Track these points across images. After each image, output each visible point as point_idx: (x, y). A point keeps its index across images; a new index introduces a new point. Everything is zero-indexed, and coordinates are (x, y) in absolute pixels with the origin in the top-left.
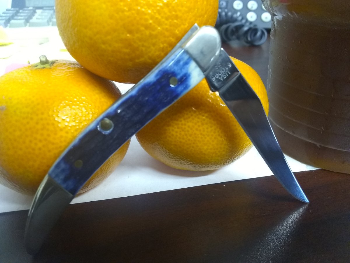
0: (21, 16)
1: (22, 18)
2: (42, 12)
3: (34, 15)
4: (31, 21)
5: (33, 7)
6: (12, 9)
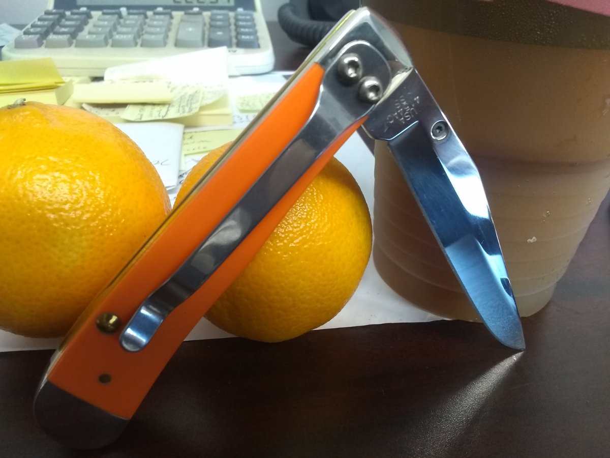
0: (66, 26)
4: (80, 35)
5: (88, 7)
6: (54, 11)
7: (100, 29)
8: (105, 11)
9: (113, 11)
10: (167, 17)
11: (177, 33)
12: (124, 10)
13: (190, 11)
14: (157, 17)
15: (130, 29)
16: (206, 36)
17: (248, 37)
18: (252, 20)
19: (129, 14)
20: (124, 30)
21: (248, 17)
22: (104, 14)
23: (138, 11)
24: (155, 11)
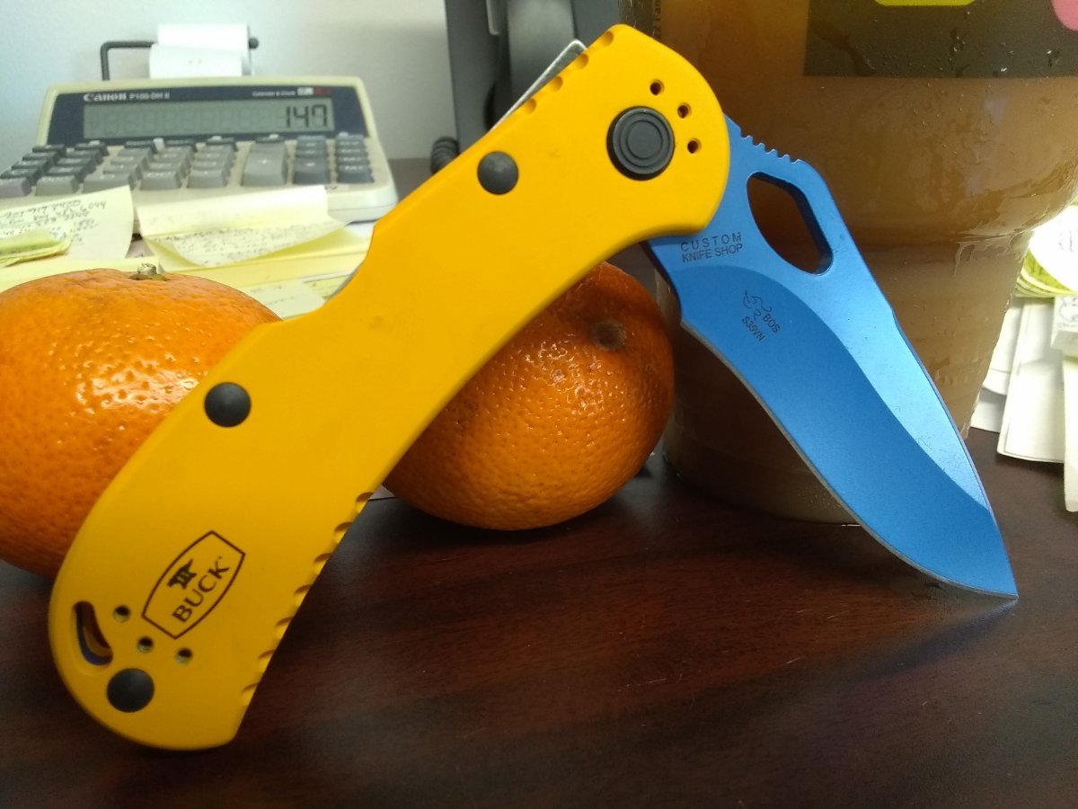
0: (67, 166)
1: (68, 170)
2: (120, 155)
3: (100, 162)
4: (89, 178)
5: (101, 140)
6: (48, 147)
7: (122, 167)
8: (129, 143)
9: (143, 143)
10: (228, 149)
11: (244, 168)
12: (159, 142)
13: (265, 139)
14: (212, 148)
15: (169, 165)
16: (290, 171)
17: (354, 168)
18: (362, 146)
19: (167, 146)
20: (161, 166)
21: (355, 143)
22: (127, 147)
23: (182, 142)
24: (209, 140)
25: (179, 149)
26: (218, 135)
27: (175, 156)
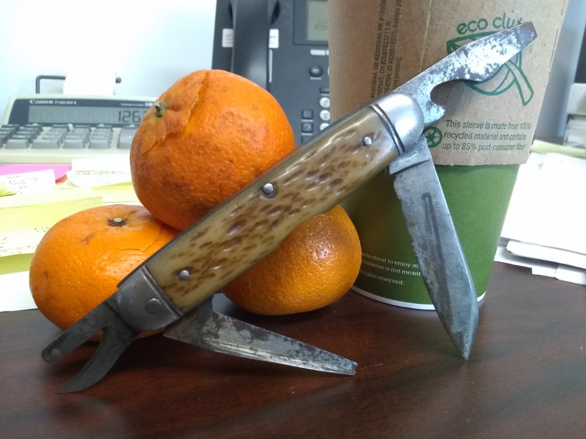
0: (22, 135)
1: (23, 137)
2: (50, 131)
3: (39, 134)
4: (35, 141)
5: (39, 124)
6: (10, 125)
8: (55, 125)
9: (62, 126)
11: (119, 140)
12: (70, 126)
13: (128, 127)
19: (76, 128)
23: (83, 126)
24: (98, 126)
25: (83, 129)
26: (103, 124)
27: (81, 132)
